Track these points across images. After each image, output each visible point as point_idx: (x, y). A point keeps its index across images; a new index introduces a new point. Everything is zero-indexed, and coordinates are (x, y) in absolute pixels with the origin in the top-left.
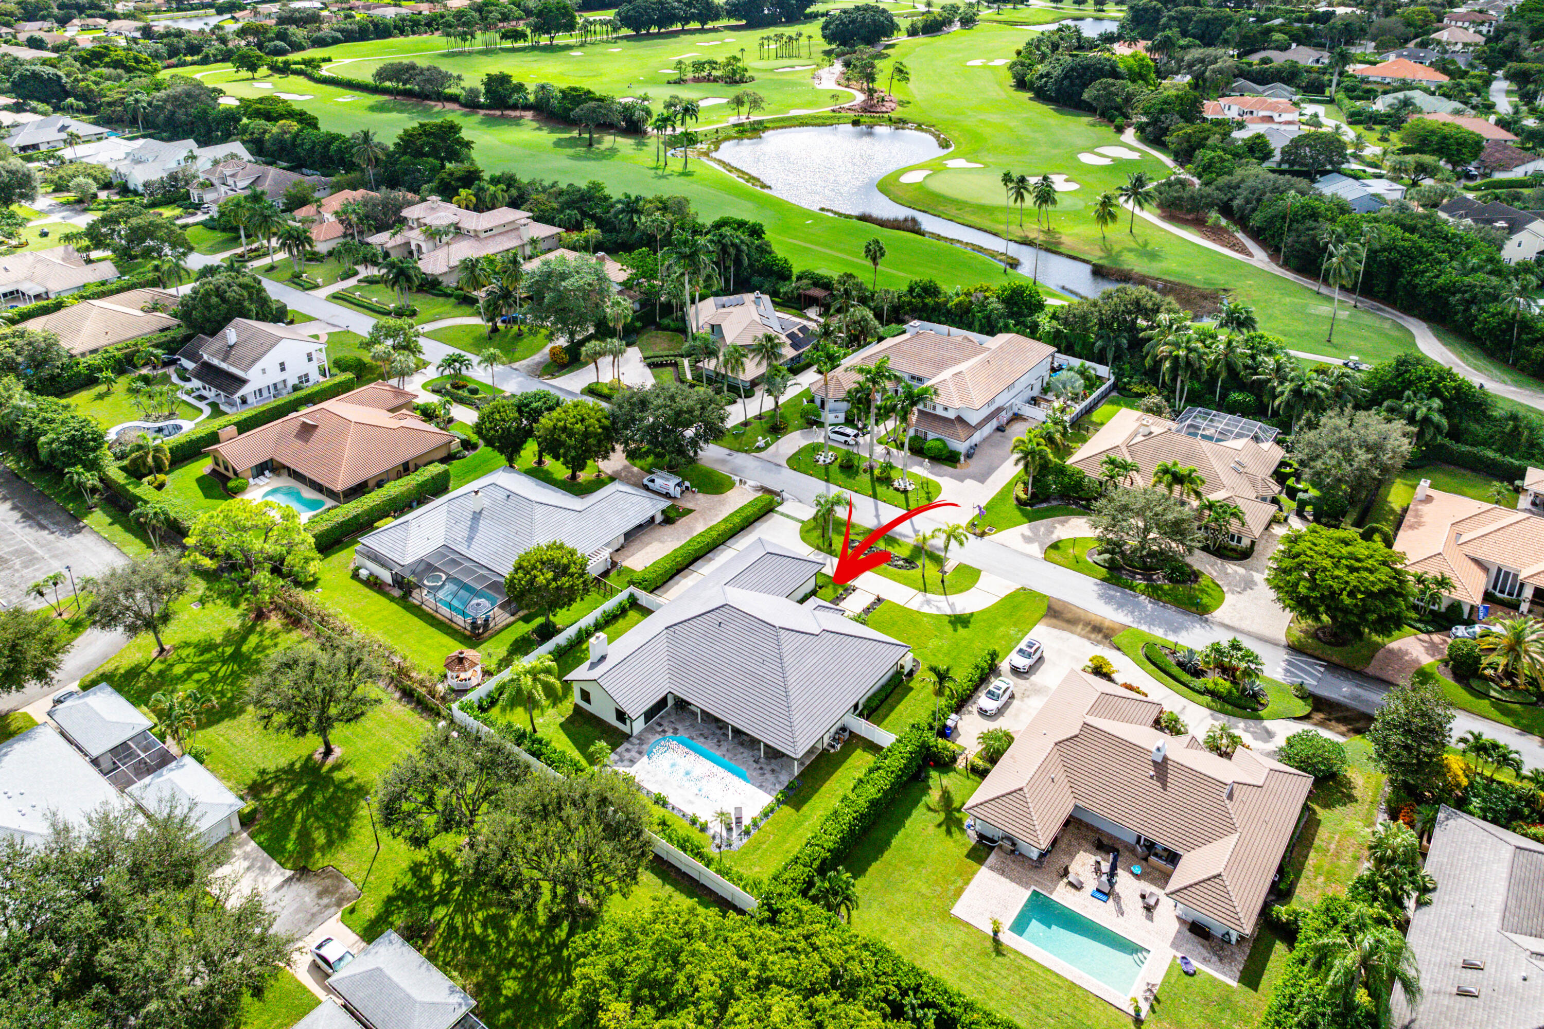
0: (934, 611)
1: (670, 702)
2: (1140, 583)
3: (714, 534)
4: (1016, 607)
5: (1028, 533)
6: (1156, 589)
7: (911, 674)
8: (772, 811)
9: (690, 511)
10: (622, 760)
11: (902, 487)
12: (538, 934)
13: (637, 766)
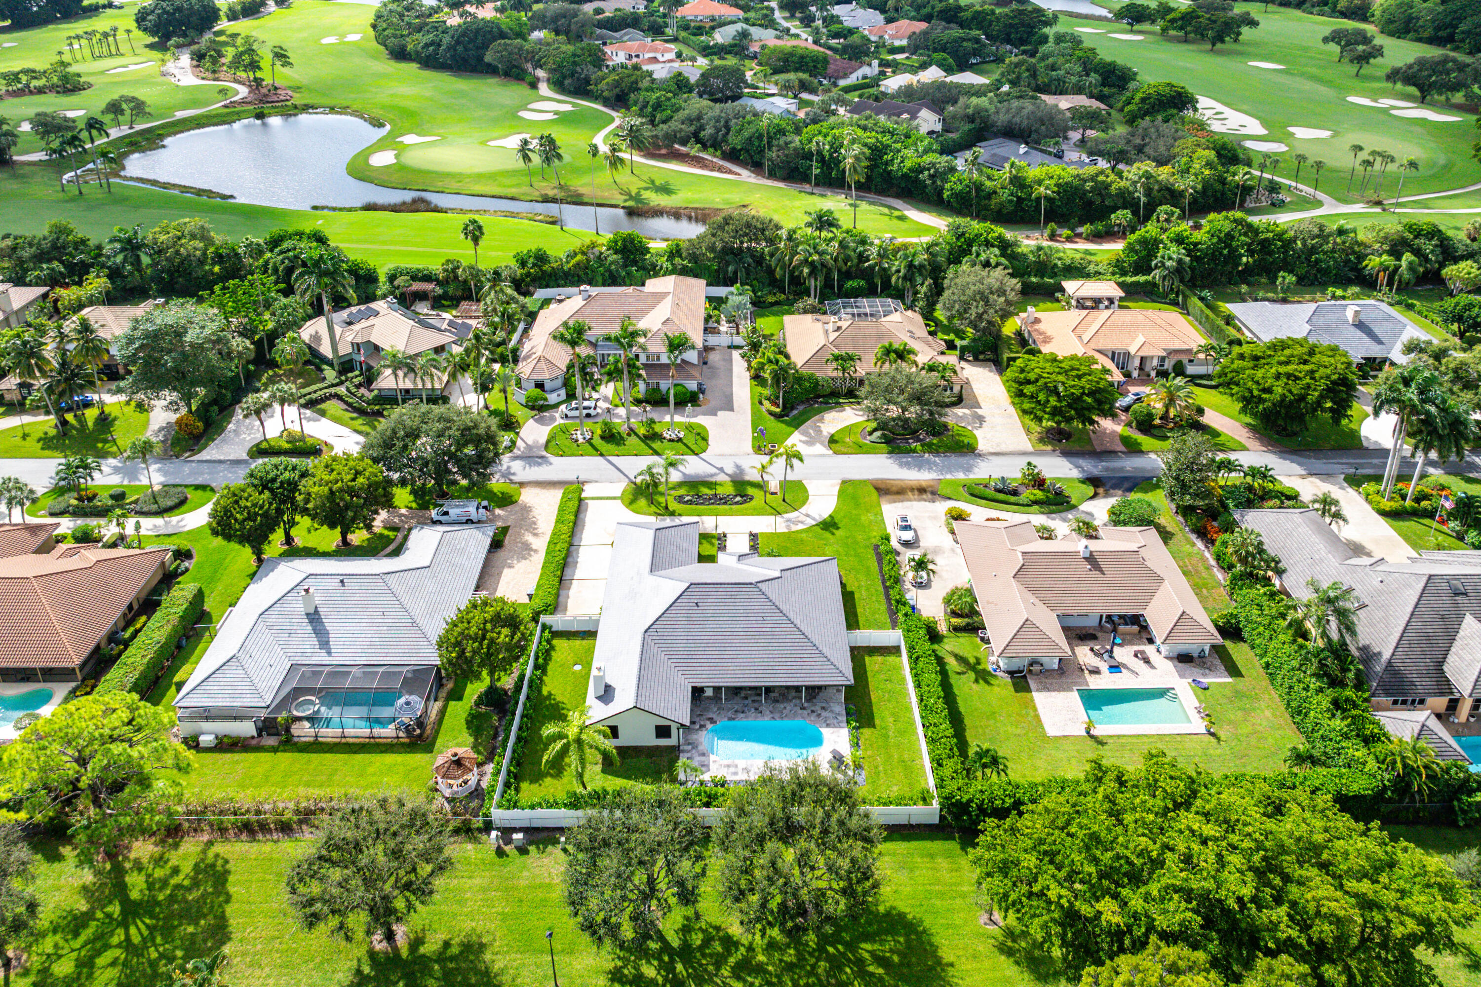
0: (801, 527)
2: (917, 446)
3: (565, 538)
4: (855, 497)
5: (804, 438)
6: (930, 445)
8: (857, 739)
9: (505, 528)
10: (694, 770)
11: (673, 437)
12: (792, 951)
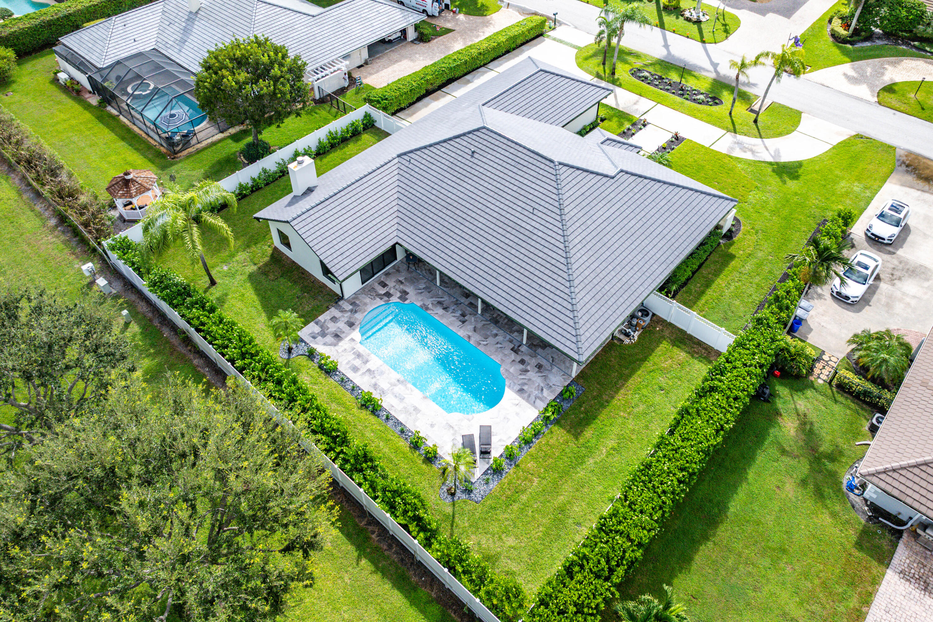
0: (748, 156)
1: (400, 255)
3: (474, 52)
4: (855, 158)
5: (852, 73)
7: (729, 235)
8: (537, 434)
9: (449, 31)
10: (323, 335)
11: (694, 17)
13: (344, 344)
